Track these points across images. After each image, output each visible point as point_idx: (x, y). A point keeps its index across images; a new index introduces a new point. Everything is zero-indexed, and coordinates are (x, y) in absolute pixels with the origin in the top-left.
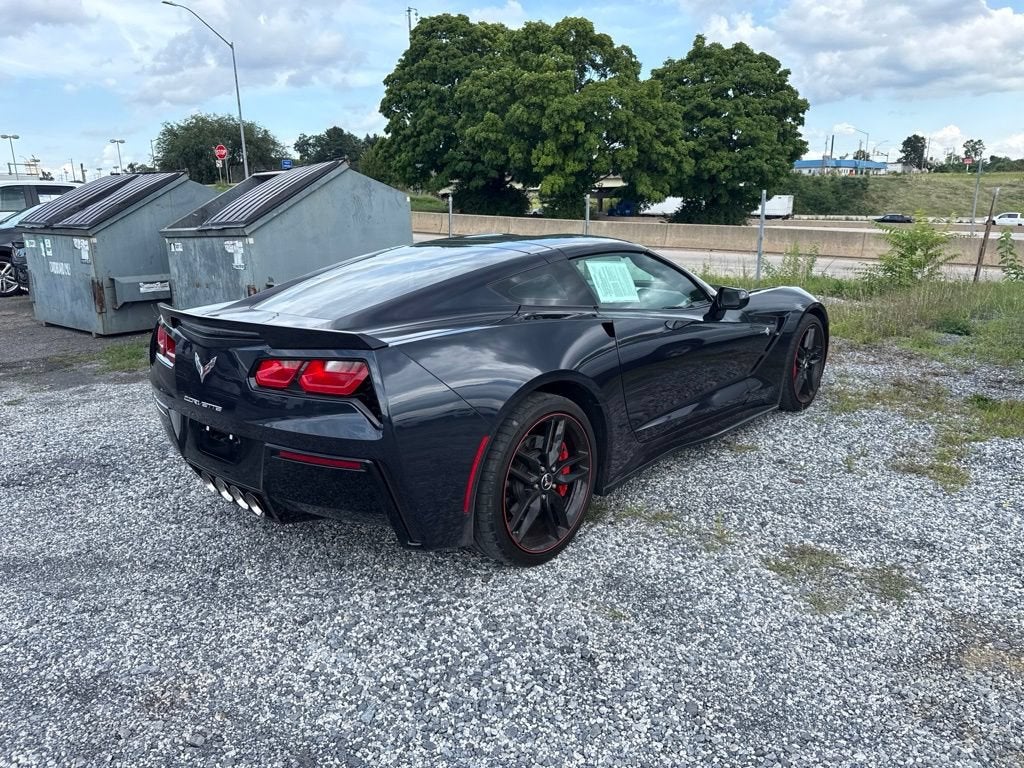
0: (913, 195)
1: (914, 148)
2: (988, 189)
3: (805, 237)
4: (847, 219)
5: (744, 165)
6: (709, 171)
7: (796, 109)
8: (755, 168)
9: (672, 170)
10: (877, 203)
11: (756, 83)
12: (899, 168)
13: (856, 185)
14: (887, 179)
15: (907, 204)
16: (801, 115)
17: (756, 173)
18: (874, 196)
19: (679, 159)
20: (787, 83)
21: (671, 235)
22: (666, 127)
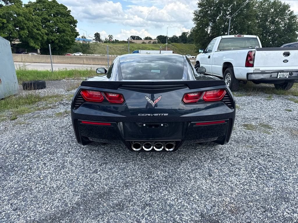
0: (101, 49)
1: (97, 36)
2: (118, 48)
3: (96, 60)
4: (87, 55)
5: (62, 38)
6: (51, 39)
7: (74, 22)
8: (66, 39)
9: (40, 39)
10: (93, 51)
11: (62, 13)
12: (94, 41)
13: (87, 46)
14: (94, 44)
15: (100, 51)
16: (75, 24)
17: (67, 41)
18: (92, 49)
19: (43, 35)
20: (70, 14)
21: (55, 59)
22: (37, 25)
